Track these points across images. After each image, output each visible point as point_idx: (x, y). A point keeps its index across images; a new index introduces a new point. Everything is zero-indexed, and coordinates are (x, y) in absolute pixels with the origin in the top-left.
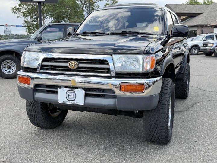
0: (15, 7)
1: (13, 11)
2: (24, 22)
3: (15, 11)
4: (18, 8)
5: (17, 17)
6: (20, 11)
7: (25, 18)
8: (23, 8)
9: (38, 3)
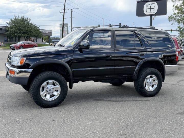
0: (171, 16)
1: (169, 19)
2: (178, 28)
3: (170, 19)
4: (174, 17)
5: (172, 24)
6: (175, 19)
7: (179, 24)
8: (178, 16)
9: (150, 16)
